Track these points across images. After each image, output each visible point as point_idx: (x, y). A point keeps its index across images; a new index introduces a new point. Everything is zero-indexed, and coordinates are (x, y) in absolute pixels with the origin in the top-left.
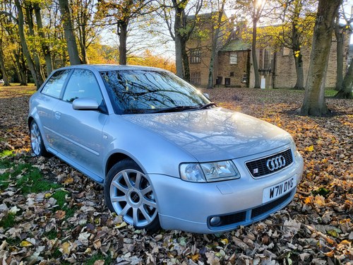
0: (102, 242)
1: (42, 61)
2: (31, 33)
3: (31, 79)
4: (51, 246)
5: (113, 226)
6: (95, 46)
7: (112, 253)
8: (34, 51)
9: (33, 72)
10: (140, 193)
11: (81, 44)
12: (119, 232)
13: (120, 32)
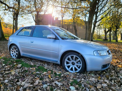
10: (75, 62)
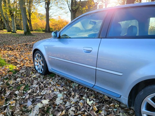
0: (25, 81)
1: (10, 19)
2: (5, 6)
3: (5, 27)
4: (6, 82)
5: (31, 77)
6: (35, 13)
7: (29, 84)
8: (6, 14)
9: (5, 24)
11: (28, 12)
12: (33, 79)
13: (46, 7)
